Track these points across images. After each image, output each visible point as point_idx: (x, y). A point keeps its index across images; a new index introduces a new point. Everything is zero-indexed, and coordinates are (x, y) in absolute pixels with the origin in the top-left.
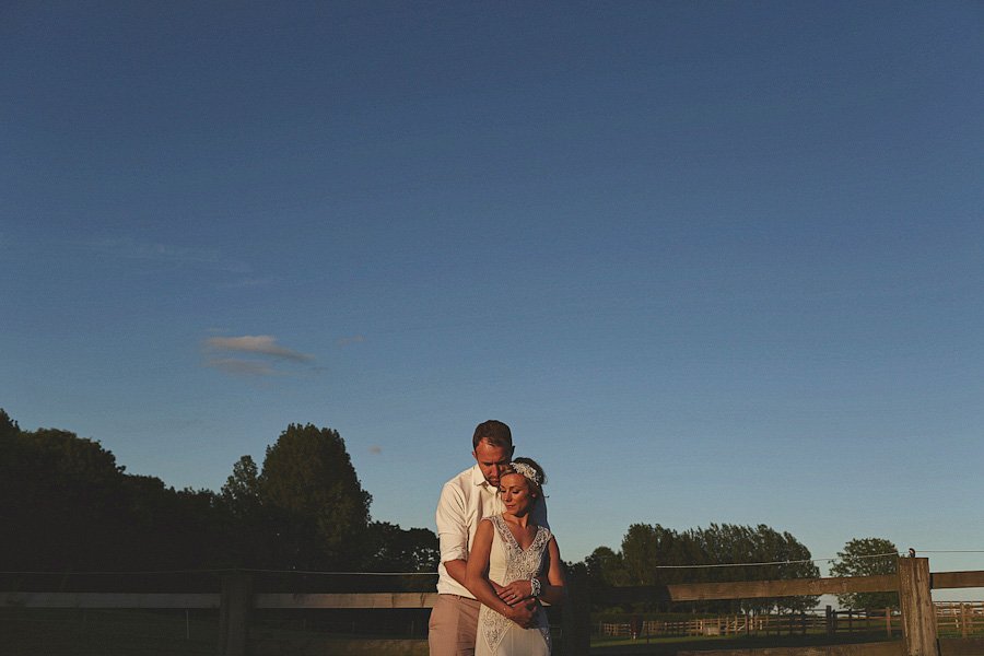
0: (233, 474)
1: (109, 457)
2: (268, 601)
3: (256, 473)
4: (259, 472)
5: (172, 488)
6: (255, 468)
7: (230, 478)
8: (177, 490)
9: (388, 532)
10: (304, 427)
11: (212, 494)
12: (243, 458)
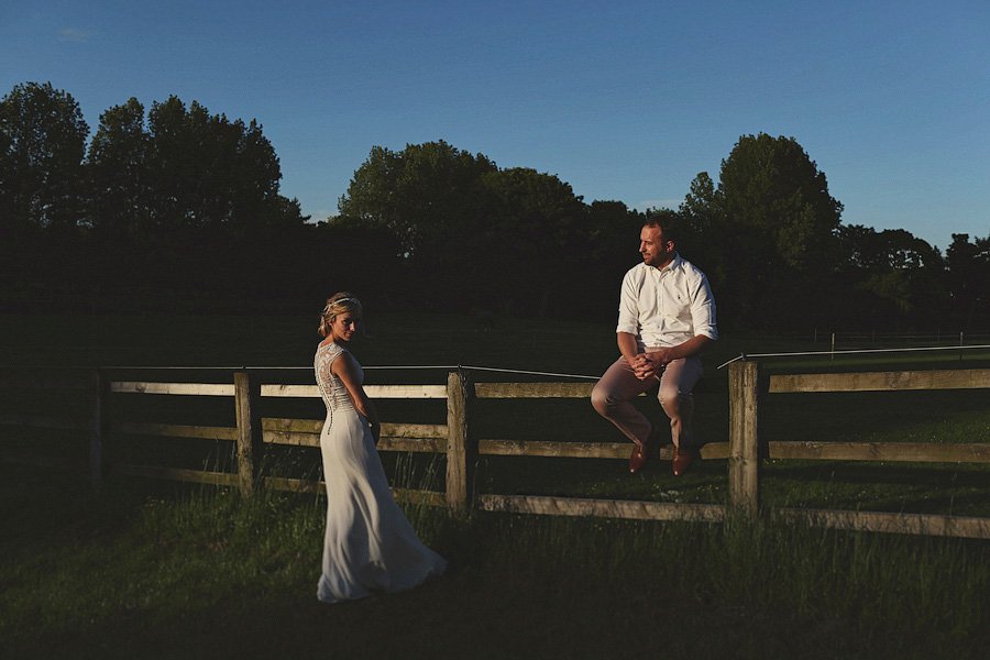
0: (690, 191)
1: (567, 189)
2: (268, 391)
3: (712, 189)
4: (716, 188)
5: (635, 210)
6: (711, 183)
7: (688, 196)
8: (639, 212)
9: (859, 234)
10: (756, 137)
11: (672, 212)
12: (699, 175)
